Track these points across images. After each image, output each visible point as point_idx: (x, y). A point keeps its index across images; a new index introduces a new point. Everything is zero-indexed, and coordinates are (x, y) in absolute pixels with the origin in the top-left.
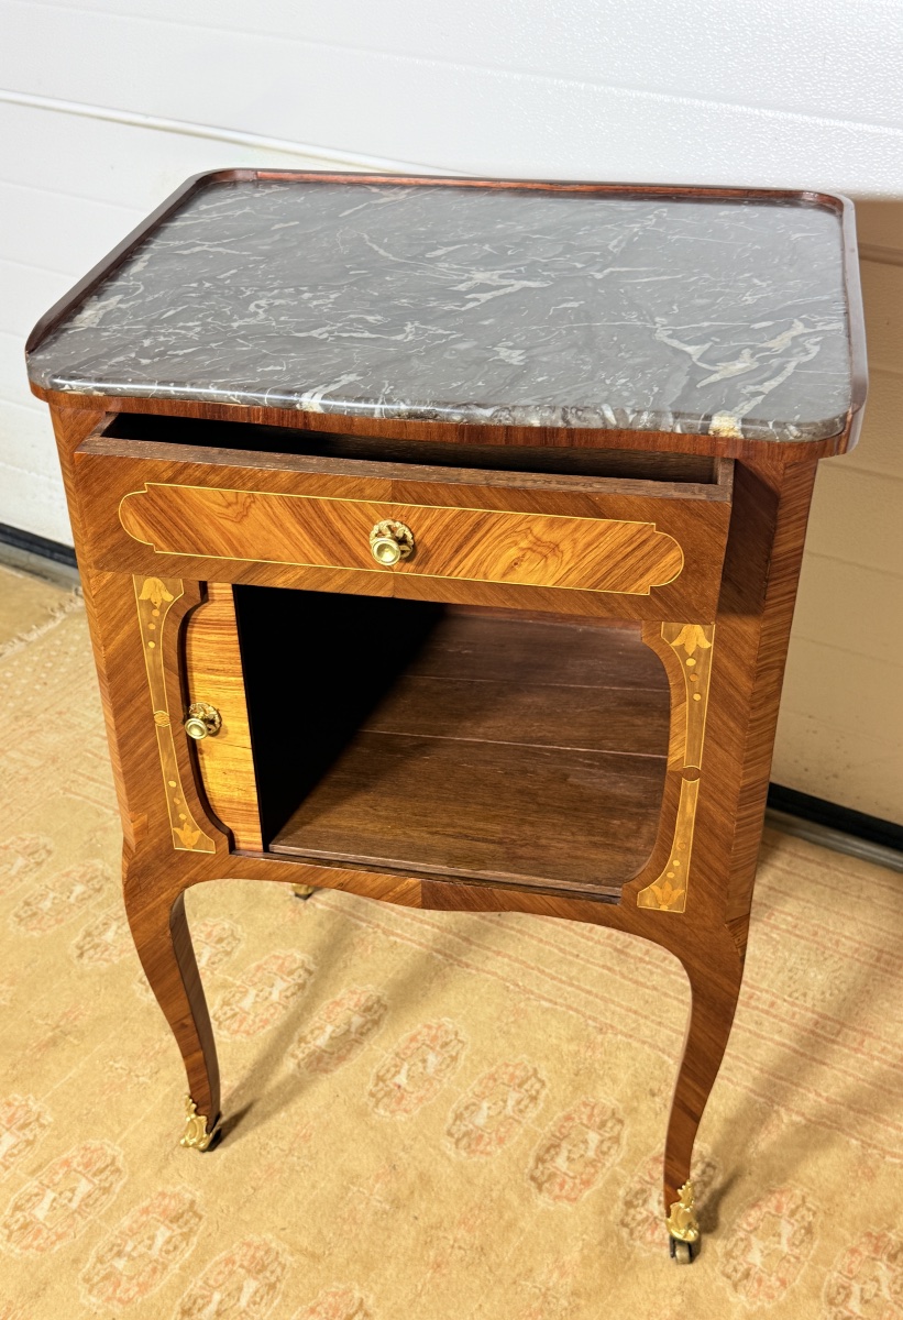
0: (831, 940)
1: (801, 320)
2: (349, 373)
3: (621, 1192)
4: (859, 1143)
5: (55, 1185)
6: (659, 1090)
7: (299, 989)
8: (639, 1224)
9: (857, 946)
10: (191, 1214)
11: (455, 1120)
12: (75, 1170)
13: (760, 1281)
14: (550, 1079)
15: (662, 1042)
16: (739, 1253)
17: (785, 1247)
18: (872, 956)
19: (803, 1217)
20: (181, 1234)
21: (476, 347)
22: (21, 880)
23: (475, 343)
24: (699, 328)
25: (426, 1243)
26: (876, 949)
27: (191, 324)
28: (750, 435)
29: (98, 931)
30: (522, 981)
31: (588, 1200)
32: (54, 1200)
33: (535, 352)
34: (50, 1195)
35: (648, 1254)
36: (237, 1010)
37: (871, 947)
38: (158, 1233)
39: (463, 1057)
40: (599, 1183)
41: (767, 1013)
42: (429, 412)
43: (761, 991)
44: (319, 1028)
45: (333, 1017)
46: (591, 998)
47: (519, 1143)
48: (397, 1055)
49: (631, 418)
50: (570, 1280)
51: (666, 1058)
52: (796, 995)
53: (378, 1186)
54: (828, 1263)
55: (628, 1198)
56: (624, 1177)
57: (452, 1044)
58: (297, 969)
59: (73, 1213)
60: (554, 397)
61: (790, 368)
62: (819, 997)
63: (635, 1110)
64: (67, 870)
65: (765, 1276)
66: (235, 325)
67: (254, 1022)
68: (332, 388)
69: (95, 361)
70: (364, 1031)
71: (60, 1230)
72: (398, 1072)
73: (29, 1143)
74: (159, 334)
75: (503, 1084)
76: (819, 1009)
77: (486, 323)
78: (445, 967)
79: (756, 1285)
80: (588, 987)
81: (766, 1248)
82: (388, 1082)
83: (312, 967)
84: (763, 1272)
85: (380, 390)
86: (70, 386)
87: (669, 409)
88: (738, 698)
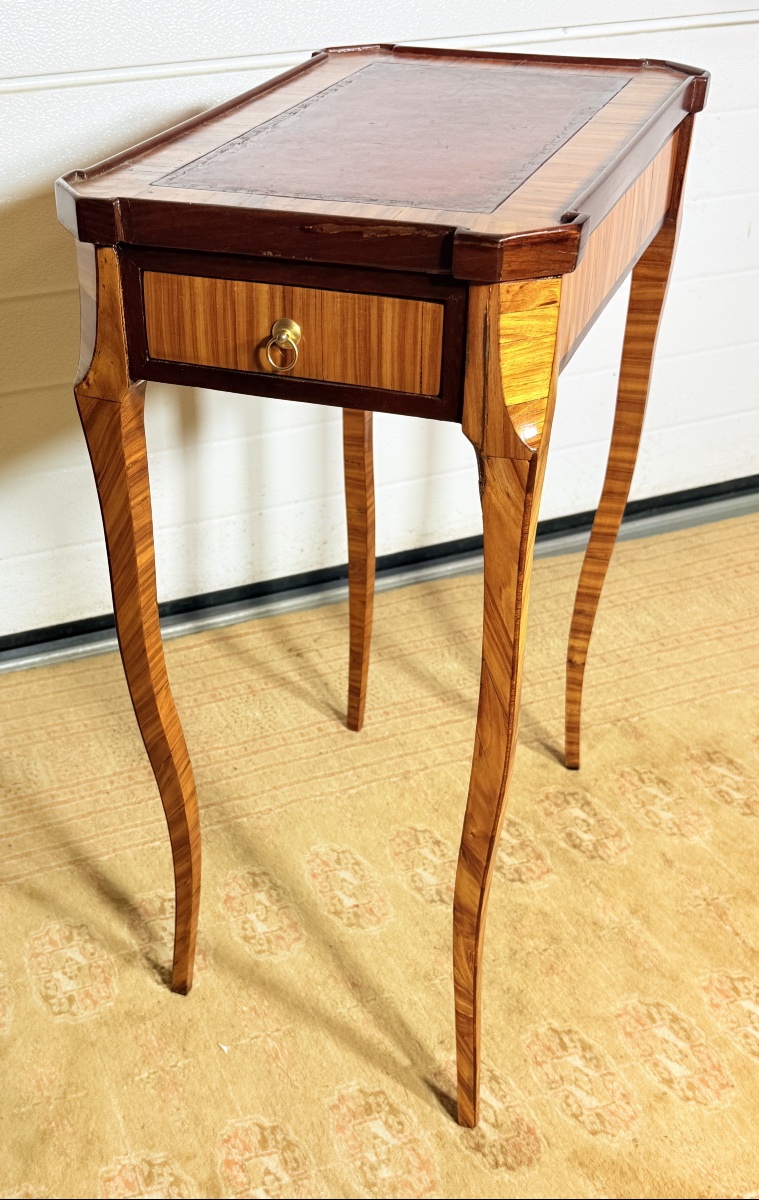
8: (597, 851)
55: (571, 844)
72: (341, 900)
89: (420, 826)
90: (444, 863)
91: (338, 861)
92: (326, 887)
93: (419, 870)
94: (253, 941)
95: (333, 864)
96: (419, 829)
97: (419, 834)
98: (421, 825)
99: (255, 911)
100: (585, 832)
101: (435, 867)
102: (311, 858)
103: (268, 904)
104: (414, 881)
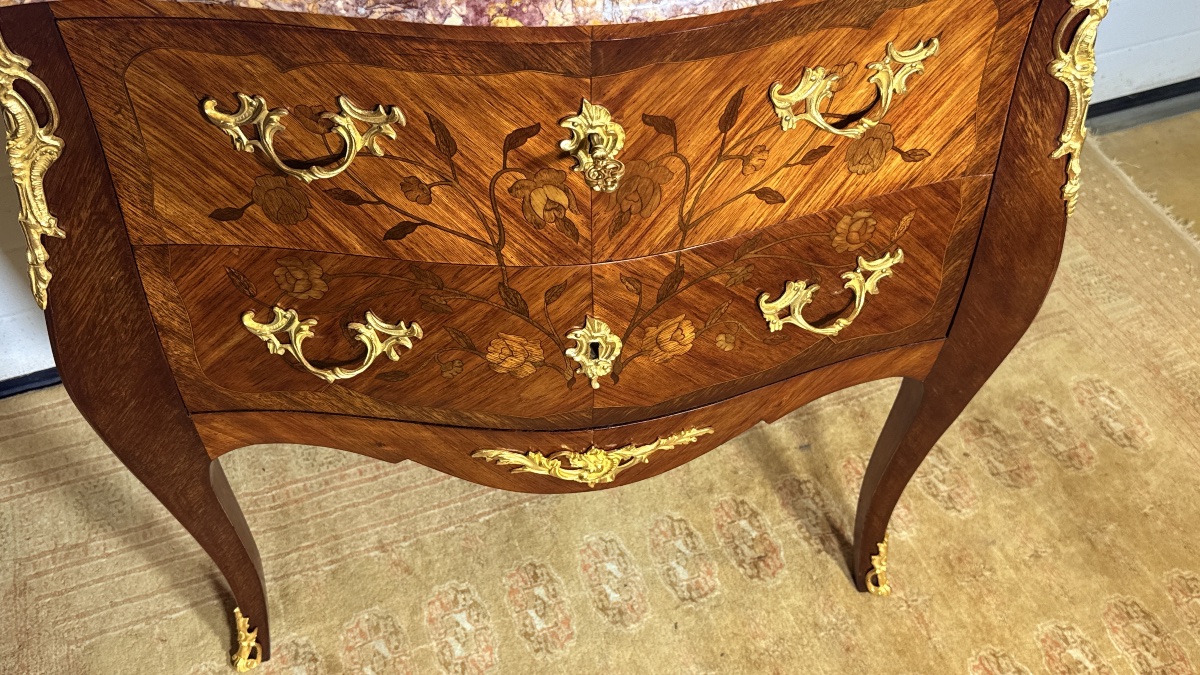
89: (677, 515)
90: (695, 555)
91: (606, 552)
92: (595, 580)
93: (673, 564)
94: (532, 638)
95: (601, 554)
96: (675, 518)
97: (676, 524)
98: (678, 513)
99: (535, 607)
100: (814, 526)
101: (687, 560)
102: (583, 548)
103: (546, 599)
104: (669, 576)
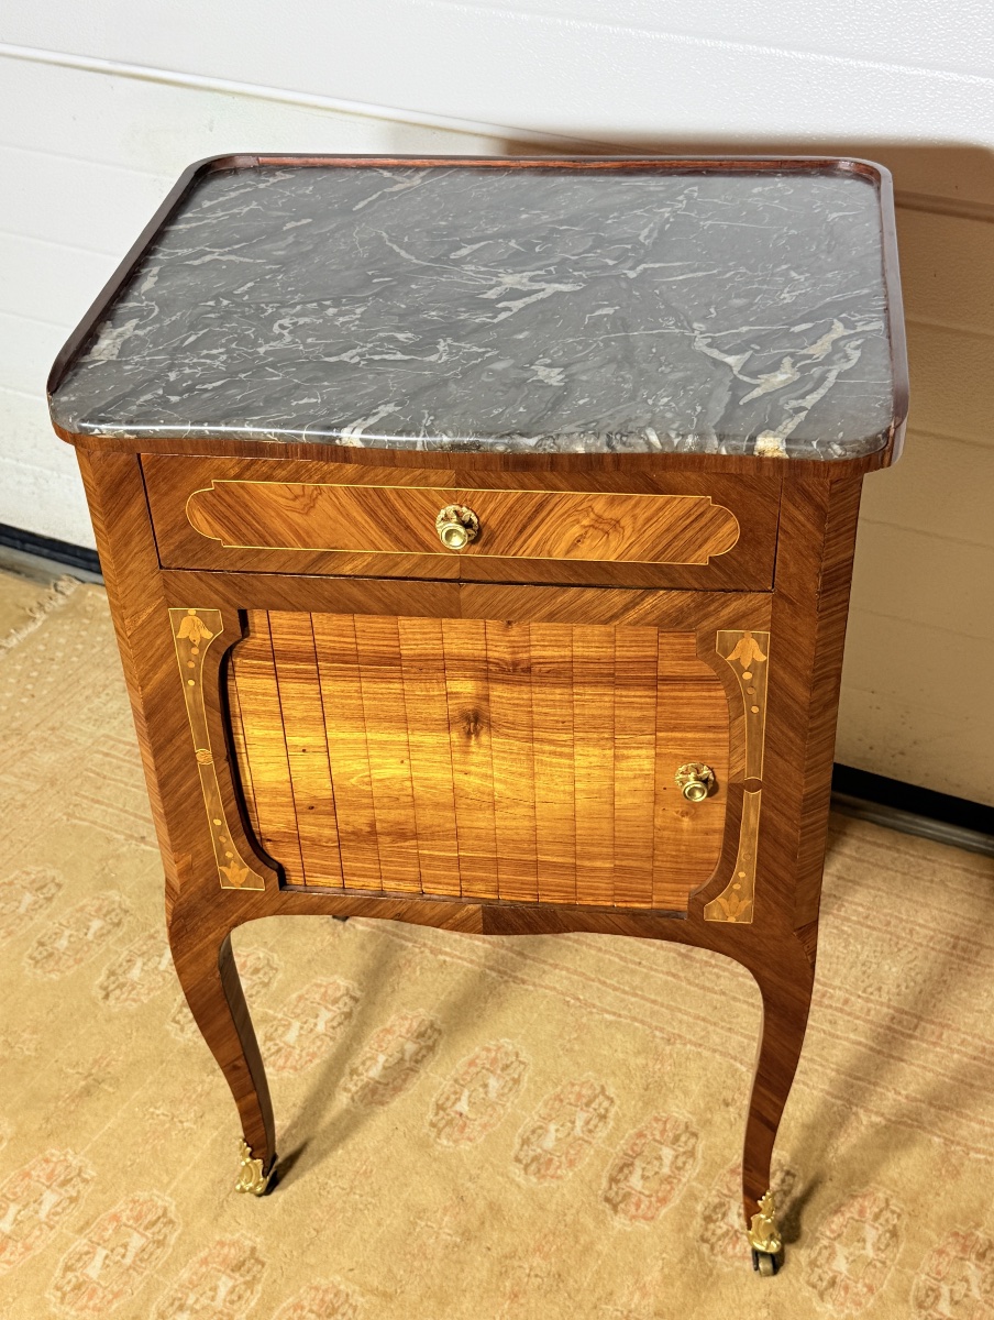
0: (904, 929)
1: (841, 320)
2: (386, 403)
3: (699, 1208)
4: (942, 1140)
5: (105, 1241)
6: (733, 1099)
7: (346, 1018)
8: (719, 1239)
9: (932, 933)
10: (253, 1261)
11: (523, 1145)
12: (125, 1225)
13: (846, 1289)
14: (618, 1096)
15: (734, 1048)
16: (823, 1262)
17: (870, 1252)
18: (948, 944)
19: (887, 1221)
20: (245, 1283)
21: (514, 366)
22: (31, 919)
23: (512, 361)
24: (739, 334)
25: (501, 1274)
26: (952, 936)
27: (214, 352)
28: (794, 455)
29: (122, 969)
30: (583, 994)
31: (665, 1217)
32: (107, 1257)
33: (574, 369)
34: (102, 1253)
35: (730, 1269)
36: (282, 1045)
37: (947, 934)
38: (220, 1283)
39: (526, 1079)
40: (676, 1201)
41: (841, 1010)
42: (473, 443)
43: (834, 988)
44: (370, 1058)
45: (385, 1045)
46: (656, 1008)
47: (591, 1165)
48: (456, 1081)
49: (676, 441)
50: (652, 1300)
51: (738, 1065)
52: (870, 990)
53: (446, 1219)
54: (915, 1266)
55: (707, 1213)
56: (701, 1191)
57: (513, 1066)
58: (342, 996)
59: (128, 1270)
60: (597, 421)
61: (832, 377)
62: (894, 990)
63: (709, 1122)
64: (81, 904)
65: (850, 1283)
66: (261, 350)
67: (301, 1057)
68: (372, 421)
69: (121, 401)
70: (419, 1058)
71: (116, 1289)
72: (458, 1099)
73: (73, 1200)
74: (184, 365)
75: (571, 1104)
76: (893, 1003)
77: (521, 337)
78: (500, 984)
79: (842, 1293)
80: (653, 997)
81: (851, 1254)
82: (448, 1111)
83: (358, 994)
84: (849, 1279)
85: (420, 422)
86: (100, 430)
87: (714, 431)
88: (796, 707)
